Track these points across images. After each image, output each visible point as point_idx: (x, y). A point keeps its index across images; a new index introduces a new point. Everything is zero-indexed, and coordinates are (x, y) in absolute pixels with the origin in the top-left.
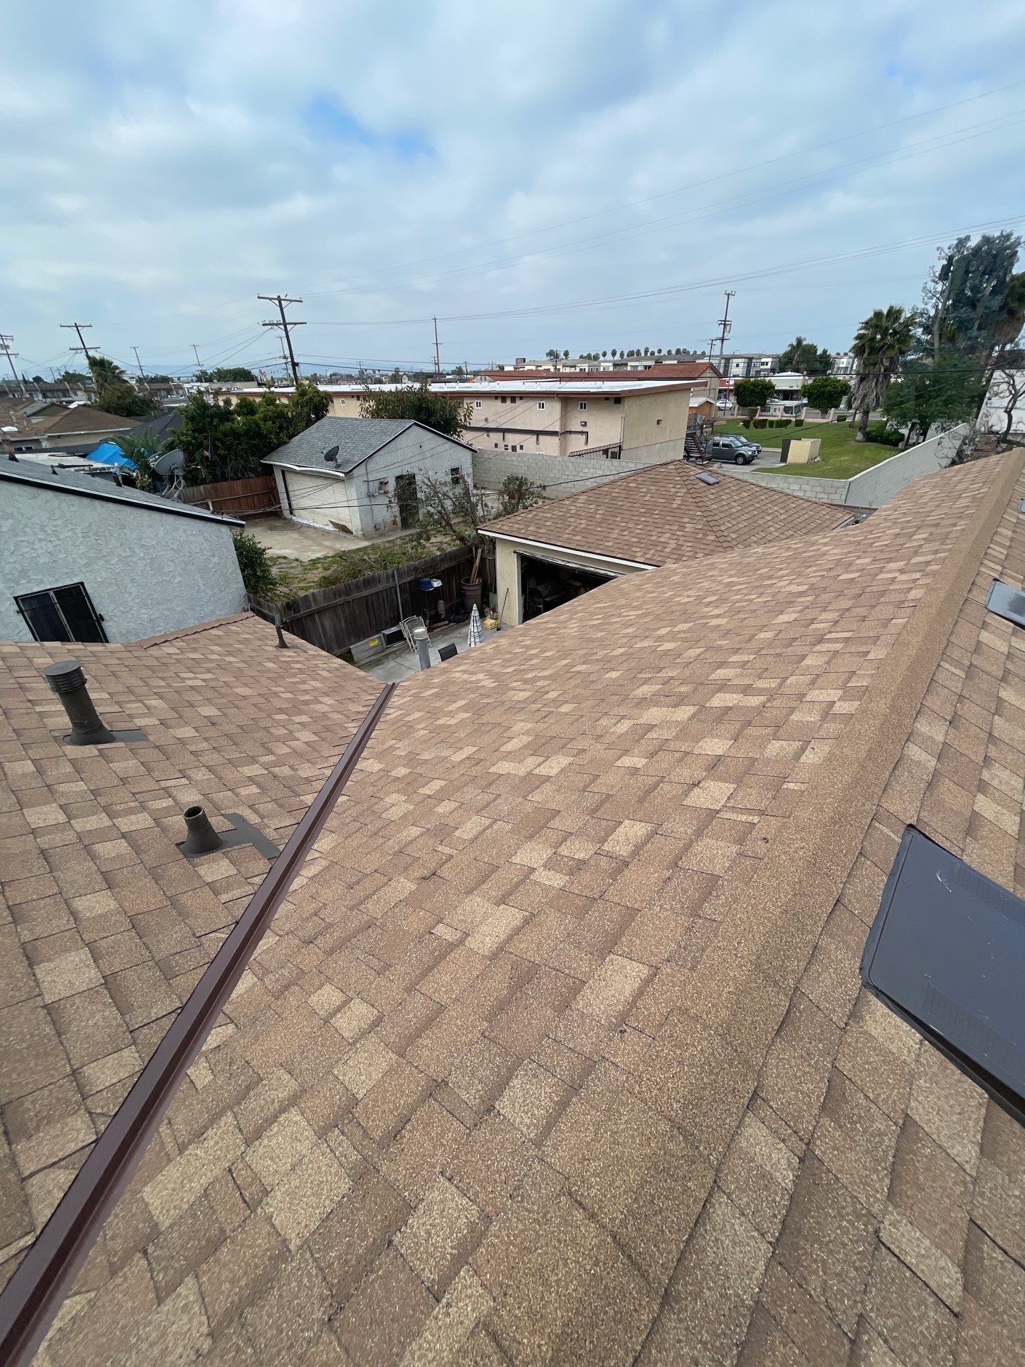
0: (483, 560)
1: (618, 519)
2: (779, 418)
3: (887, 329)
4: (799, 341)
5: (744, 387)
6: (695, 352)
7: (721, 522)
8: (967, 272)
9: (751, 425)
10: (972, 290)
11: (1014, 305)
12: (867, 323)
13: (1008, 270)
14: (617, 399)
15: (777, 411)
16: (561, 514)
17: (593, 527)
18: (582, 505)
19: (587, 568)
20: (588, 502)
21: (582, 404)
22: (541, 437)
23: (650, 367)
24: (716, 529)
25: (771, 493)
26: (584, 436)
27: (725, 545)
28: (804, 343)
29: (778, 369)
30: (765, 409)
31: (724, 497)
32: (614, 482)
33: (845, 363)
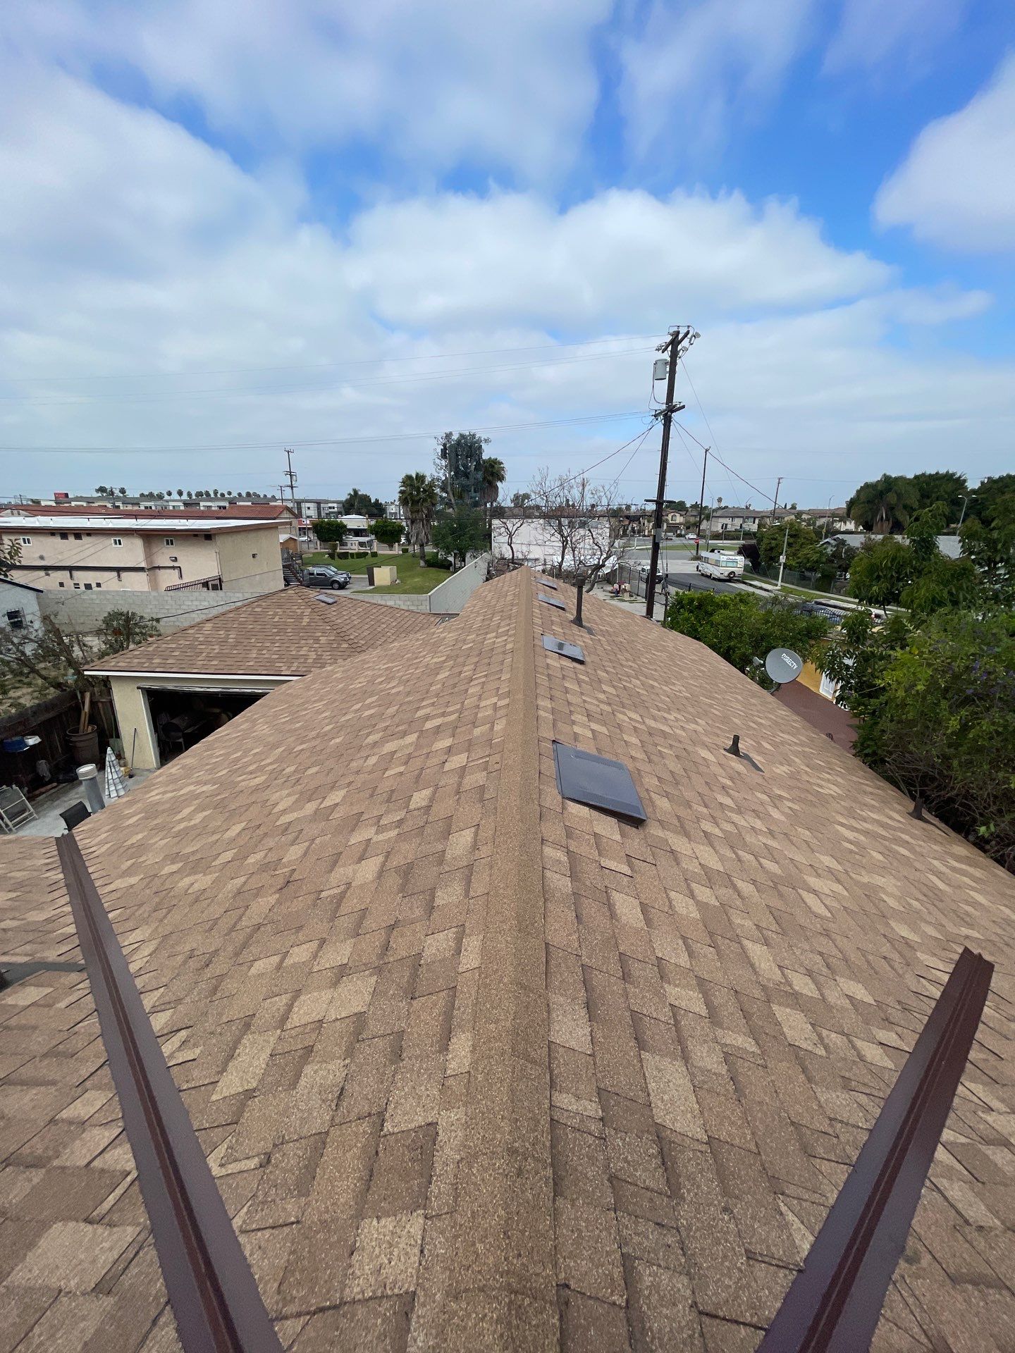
0: (93, 704)
1: (253, 640)
2: (357, 551)
3: (419, 488)
4: (355, 491)
5: (321, 527)
6: (265, 496)
7: (348, 633)
8: (457, 455)
9: (336, 557)
10: (463, 466)
11: (491, 478)
12: (403, 482)
13: (480, 455)
14: (208, 536)
15: (353, 544)
16: (188, 643)
17: (227, 651)
18: (209, 632)
19: (231, 690)
20: (216, 629)
21: (167, 541)
22: (124, 575)
23: (225, 508)
24: (346, 638)
25: (380, 607)
26: (177, 571)
27: (359, 650)
28: (359, 493)
29: (343, 512)
30: (343, 544)
31: (344, 613)
32: (238, 608)
33: (392, 509)
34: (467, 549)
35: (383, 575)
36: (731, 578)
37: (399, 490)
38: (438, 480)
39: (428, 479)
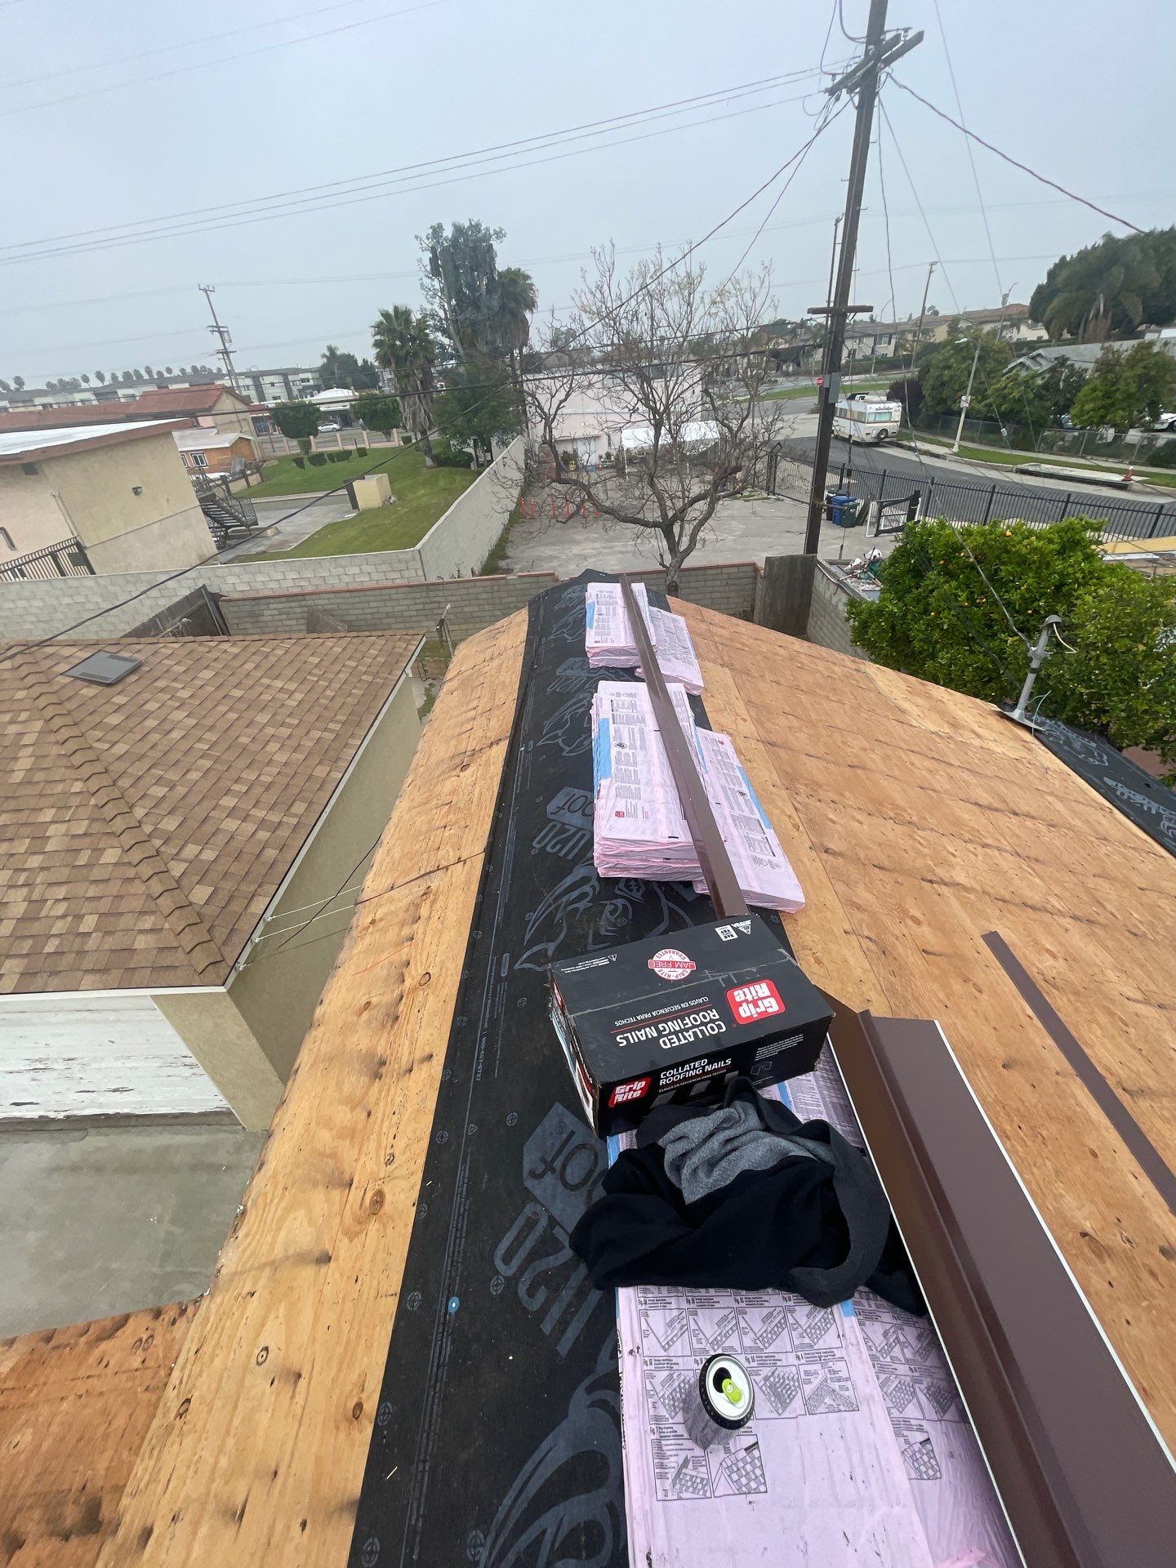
2: (338, 448)
4: (332, 351)
8: (456, 268)
9: (306, 463)
10: (468, 286)
11: (513, 305)
12: (378, 326)
28: (338, 353)
30: (320, 439)
34: (491, 433)
35: (370, 490)
36: (881, 440)
37: (373, 339)
38: (433, 316)
39: (416, 316)
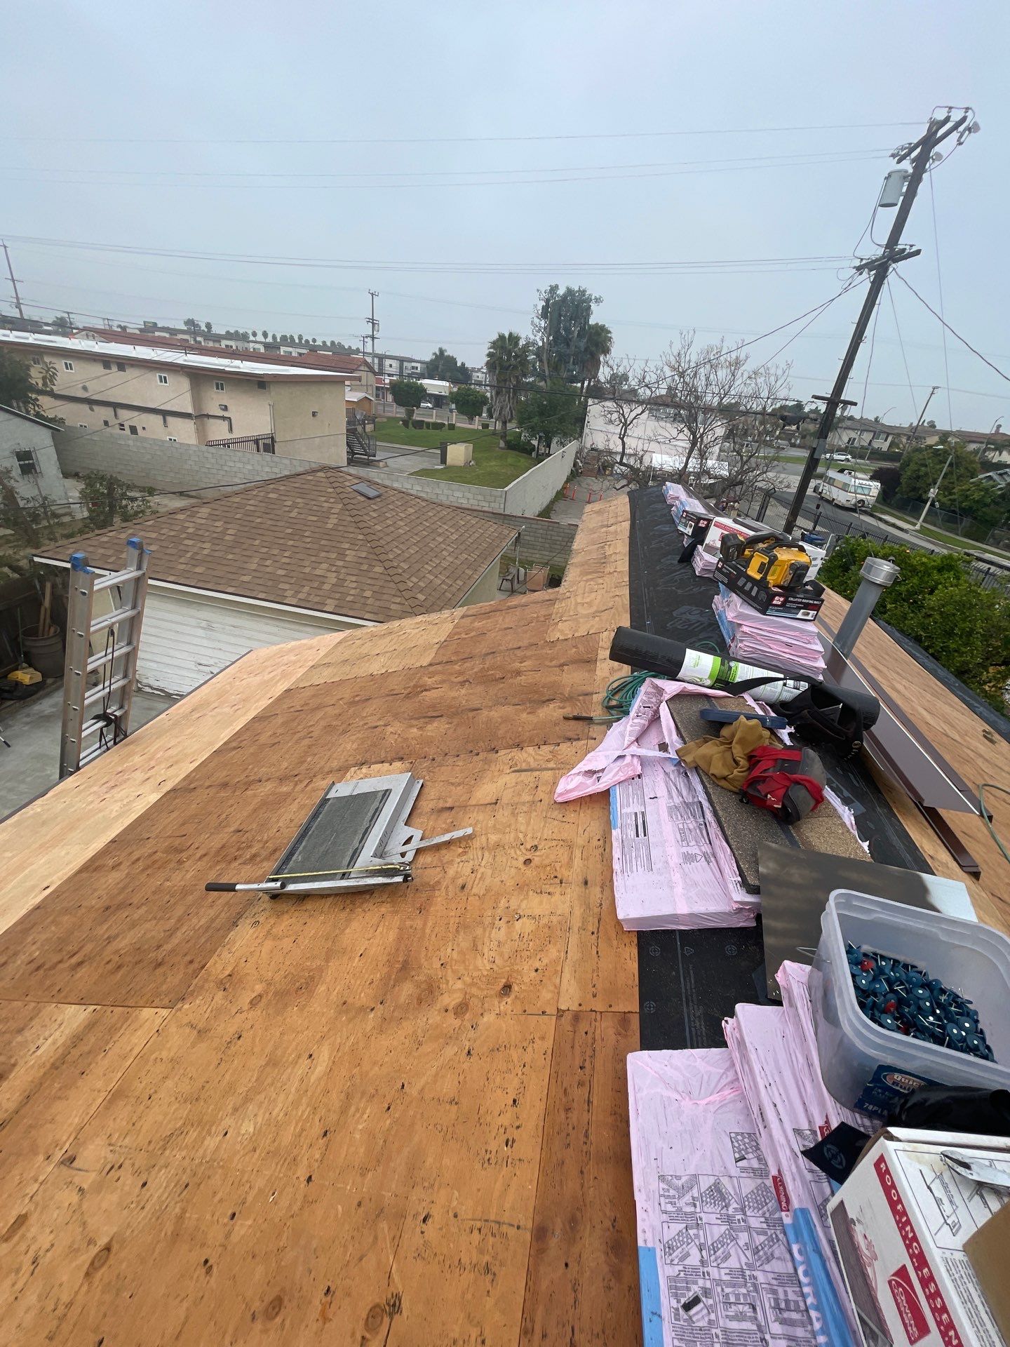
2: (433, 421)
3: (510, 352)
4: (441, 351)
5: (401, 388)
6: (349, 347)
8: (560, 315)
9: (410, 425)
12: (494, 343)
13: (587, 318)
22: (169, 419)
23: (304, 355)
28: (446, 354)
29: (426, 375)
30: (420, 411)
33: (480, 376)
34: (555, 434)
35: (458, 453)
36: (858, 508)
37: (487, 352)
38: (534, 343)
39: (522, 342)
